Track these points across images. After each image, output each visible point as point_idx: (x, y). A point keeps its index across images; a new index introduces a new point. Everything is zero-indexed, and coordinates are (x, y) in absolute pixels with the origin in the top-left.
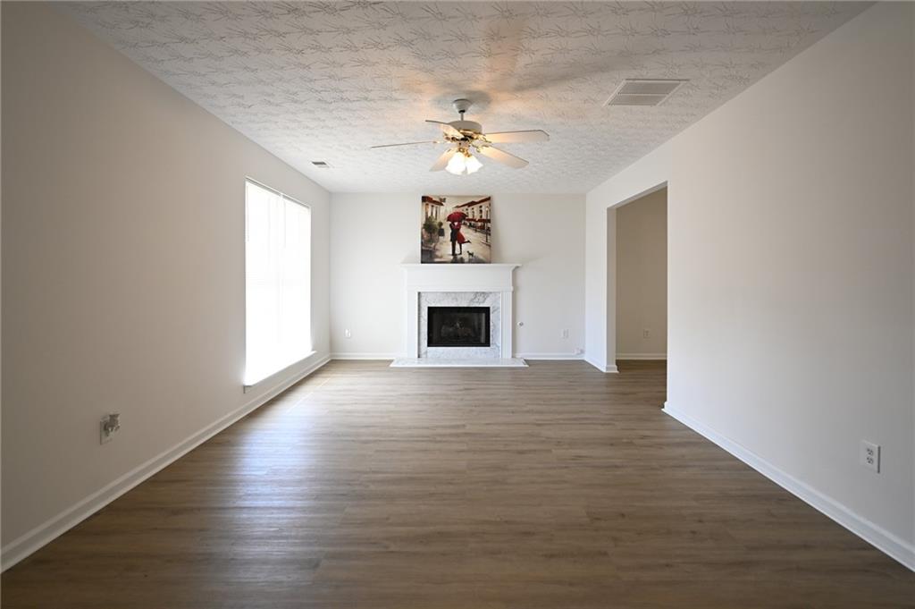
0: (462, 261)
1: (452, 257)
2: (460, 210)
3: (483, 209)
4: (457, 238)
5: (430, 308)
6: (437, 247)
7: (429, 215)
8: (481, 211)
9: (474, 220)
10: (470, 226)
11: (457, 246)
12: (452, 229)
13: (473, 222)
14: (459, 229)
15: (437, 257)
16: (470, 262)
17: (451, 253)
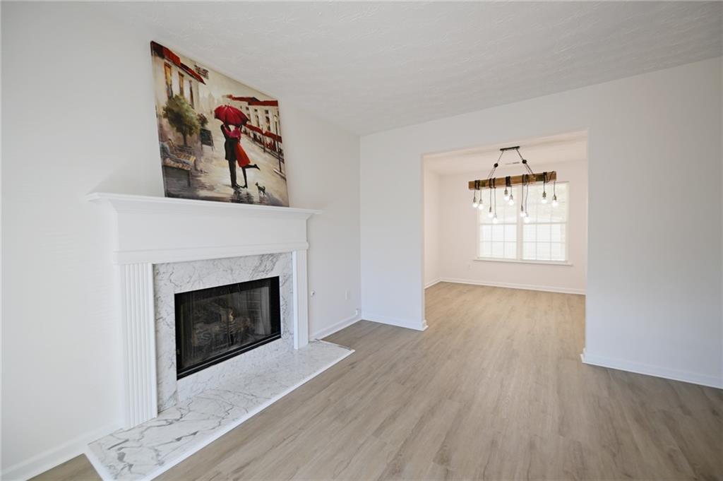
0: (248, 200)
1: (232, 191)
2: (237, 105)
3: (270, 115)
4: (235, 155)
5: (179, 298)
6: (200, 166)
7: (176, 91)
8: (268, 119)
9: (260, 131)
10: (255, 139)
11: (239, 171)
12: (226, 136)
13: (258, 134)
14: (237, 140)
15: (203, 187)
16: (261, 202)
17: (230, 183)
